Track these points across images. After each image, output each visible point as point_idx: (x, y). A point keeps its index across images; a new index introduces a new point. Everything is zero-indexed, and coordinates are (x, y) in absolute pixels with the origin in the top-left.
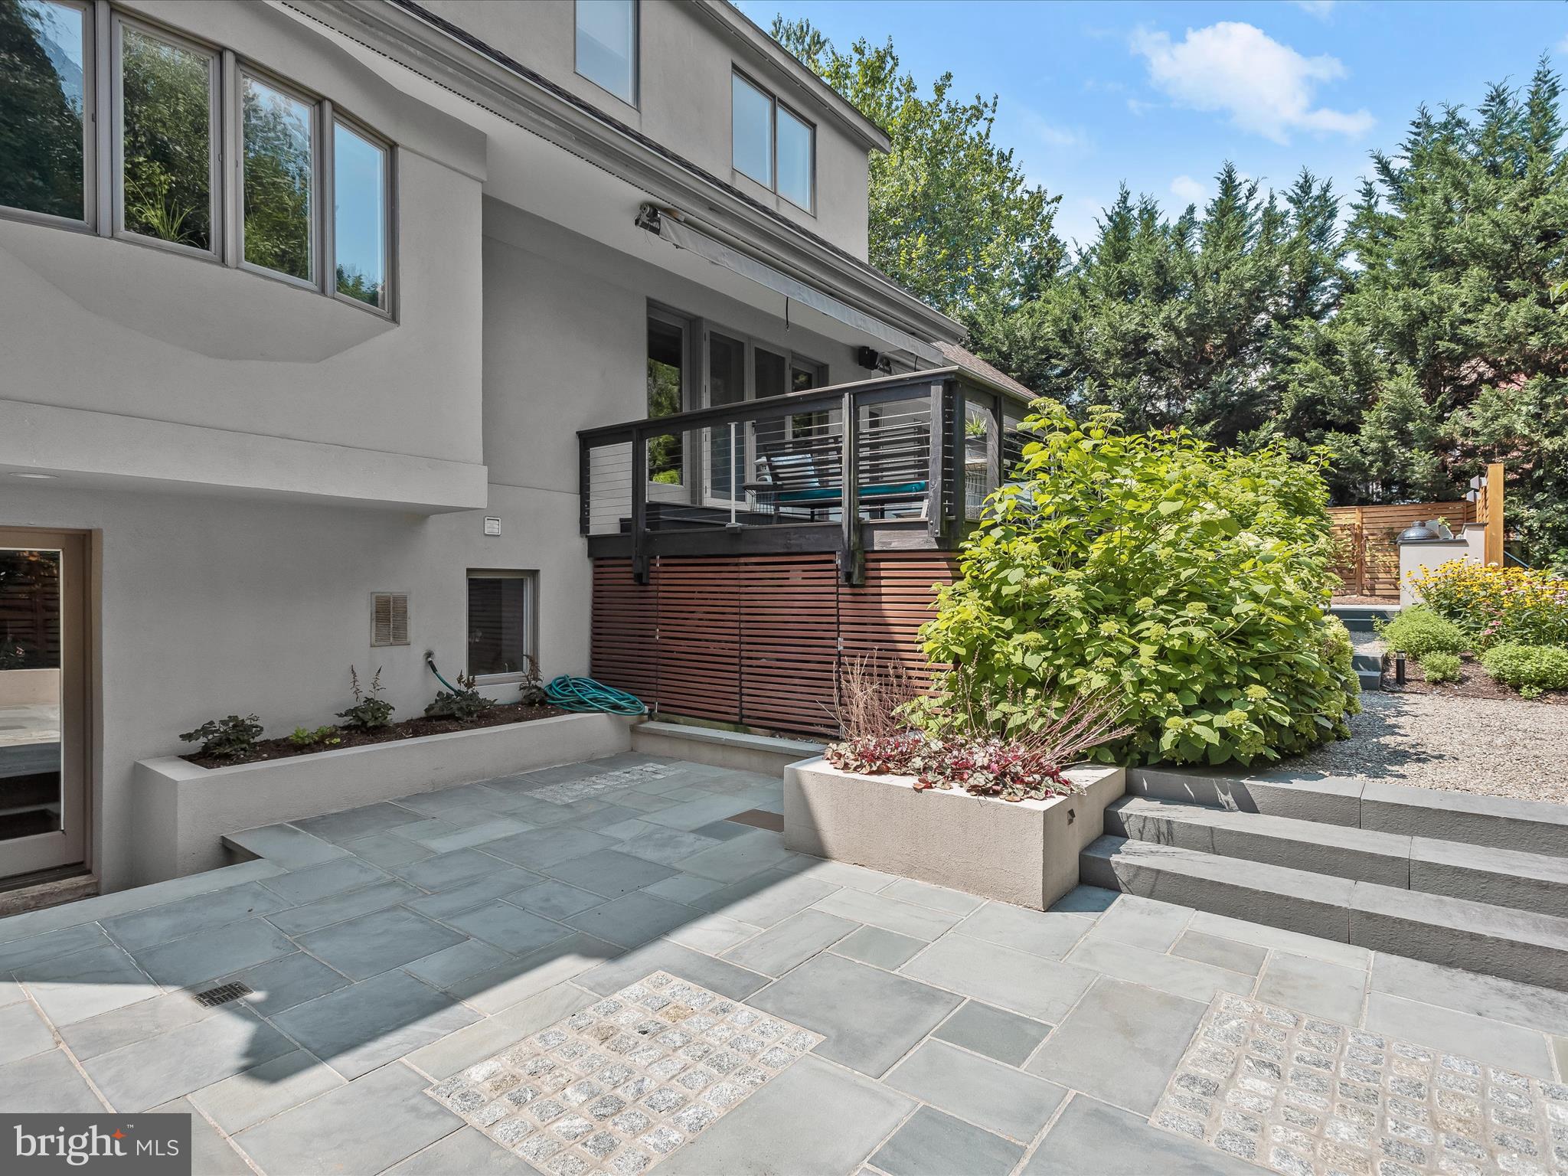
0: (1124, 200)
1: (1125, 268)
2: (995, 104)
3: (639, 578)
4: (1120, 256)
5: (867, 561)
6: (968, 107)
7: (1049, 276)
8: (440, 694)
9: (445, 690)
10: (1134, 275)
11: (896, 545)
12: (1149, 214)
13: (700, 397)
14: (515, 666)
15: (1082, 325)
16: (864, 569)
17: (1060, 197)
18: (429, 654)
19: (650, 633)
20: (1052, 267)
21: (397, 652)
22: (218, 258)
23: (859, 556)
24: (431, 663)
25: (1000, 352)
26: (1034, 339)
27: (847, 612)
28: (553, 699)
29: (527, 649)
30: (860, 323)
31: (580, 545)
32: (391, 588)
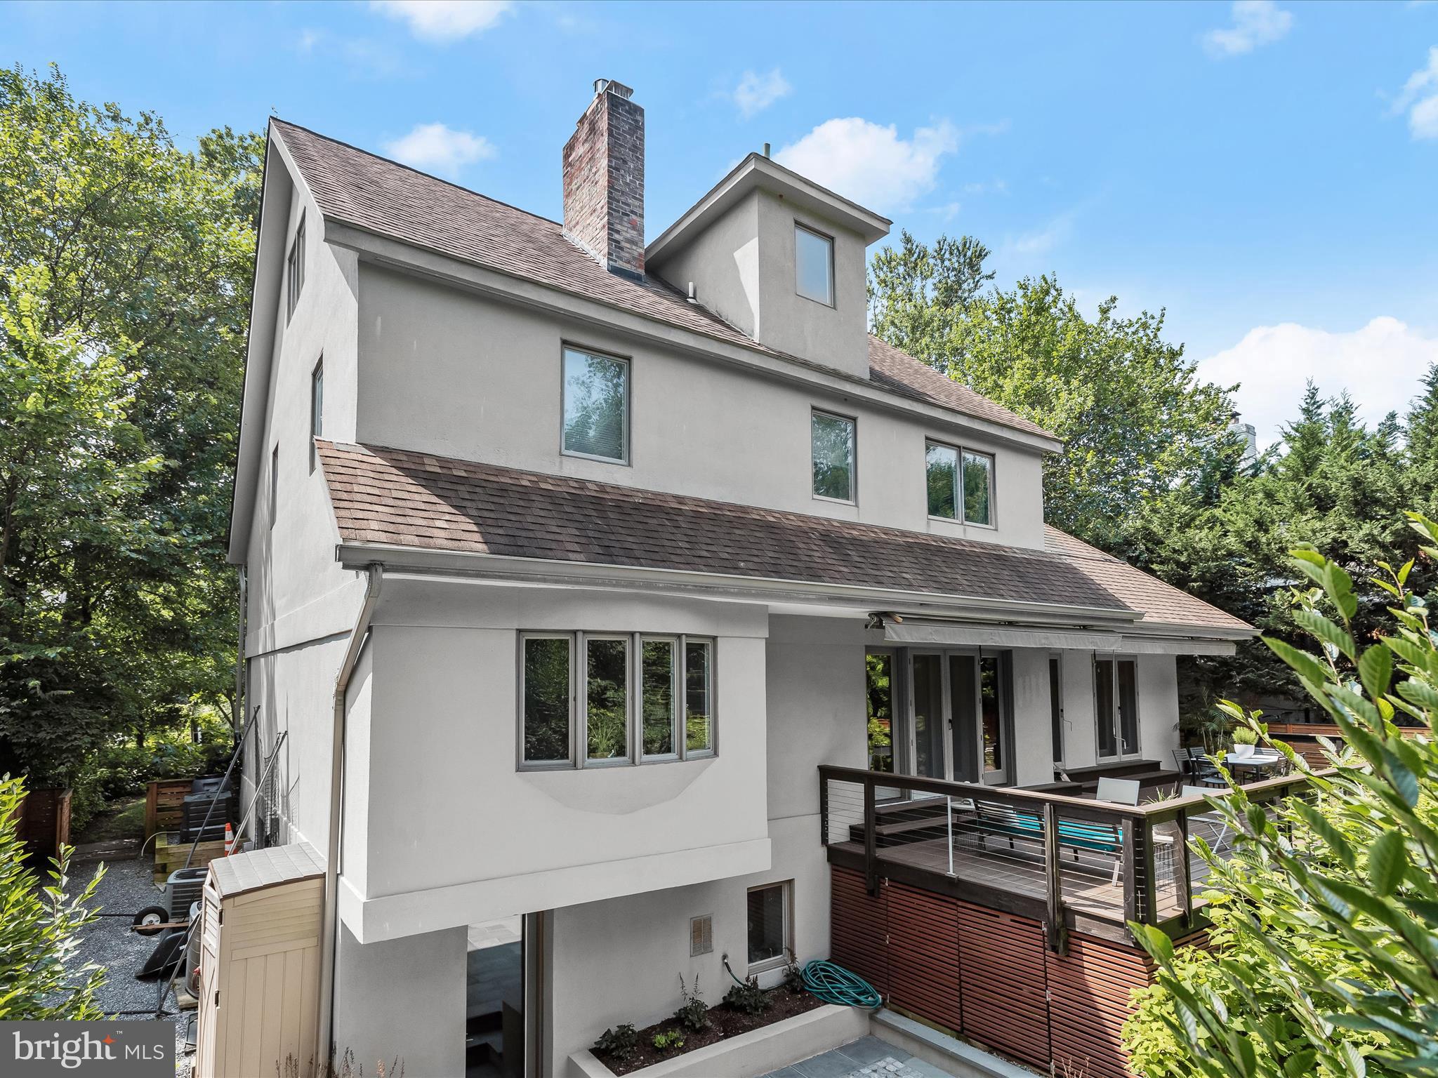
0: (1312, 396)
1: (1315, 480)
2: (1163, 315)
3: (871, 893)
4: (1309, 465)
5: (1070, 936)
6: (1134, 320)
7: (1227, 478)
8: (733, 987)
9: (737, 985)
10: (1326, 489)
11: (1094, 932)
12: (1343, 415)
13: (907, 710)
14: (777, 952)
15: (1269, 536)
16: (1067, 943)
17: (1238, 386)
18: (725, 957)
19: (882, 937)
20: (1233, 463)
21: (706, 958)
22: (630, 760)
23: (1063, 934)
24: (726, 964)
25: (1178, 563)
26: (1215, 550)
27: (1054, 972)
28: (810, 987)
29: (785, 943)
30: (1043, 641)
31: (822, 852)
32: (700, 913)
